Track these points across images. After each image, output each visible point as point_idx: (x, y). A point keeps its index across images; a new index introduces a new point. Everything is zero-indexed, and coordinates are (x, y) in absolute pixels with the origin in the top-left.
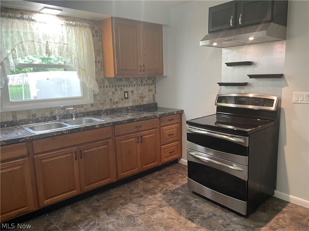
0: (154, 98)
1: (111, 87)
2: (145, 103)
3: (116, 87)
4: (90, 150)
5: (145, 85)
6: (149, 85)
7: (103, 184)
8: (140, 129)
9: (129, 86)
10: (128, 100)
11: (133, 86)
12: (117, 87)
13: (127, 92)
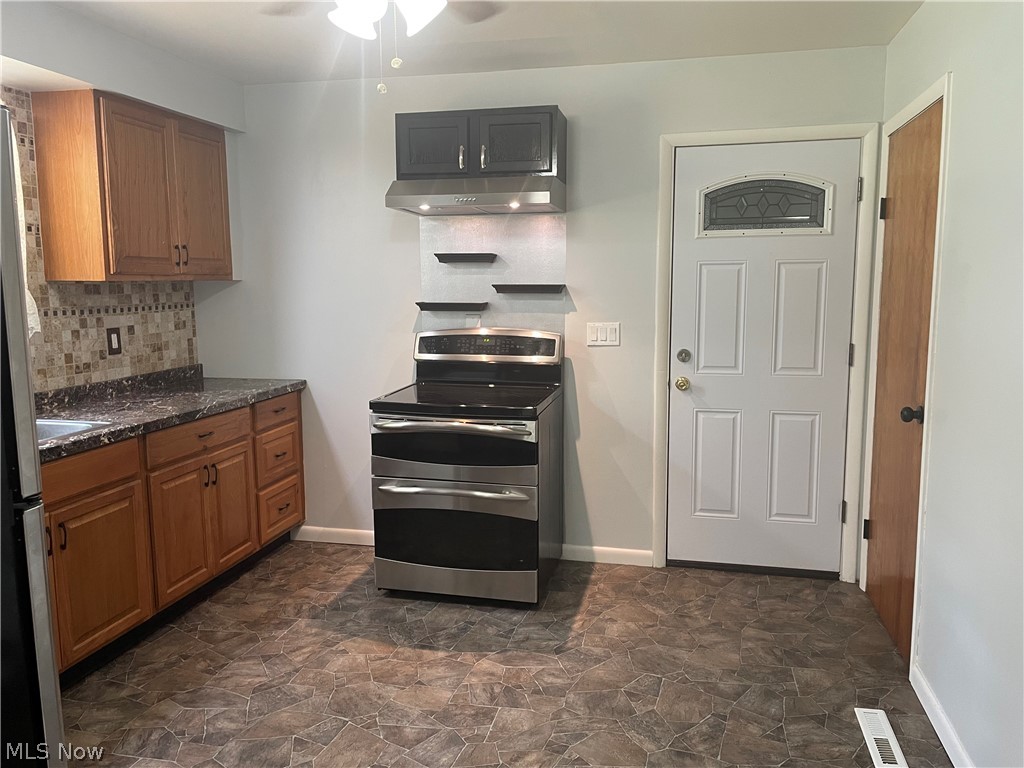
0: (191, 351)
1: (69, 313)
2: (167, 366)
3: (82, 312)
4: (86, 520)
5: (166, 307)
6: (176, 307)
7: (122, 629)
8: (210, 443)
9: (122, 310)
10: (120, 356)
11: (133, 310)
12: (86, 313)
13: (116, 331)
